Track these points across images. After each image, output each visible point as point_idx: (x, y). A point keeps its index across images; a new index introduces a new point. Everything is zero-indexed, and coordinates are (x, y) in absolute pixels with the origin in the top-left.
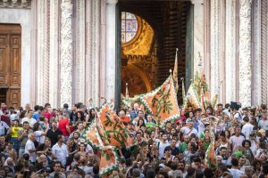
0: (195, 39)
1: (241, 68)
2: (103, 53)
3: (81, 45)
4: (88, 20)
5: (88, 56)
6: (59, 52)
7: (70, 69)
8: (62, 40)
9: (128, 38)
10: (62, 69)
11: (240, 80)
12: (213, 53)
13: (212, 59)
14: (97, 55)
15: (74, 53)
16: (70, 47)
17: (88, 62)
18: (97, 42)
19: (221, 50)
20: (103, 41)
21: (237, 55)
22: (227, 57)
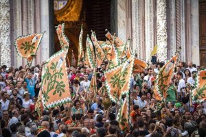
0: (119, 7)
1: (158, 31)
2: (38, 20)
3: (18, 13)
5: (25, 22)
7: (8, 34)
8: (1, 8)
9: (61, 6)
10: (2, 34)
11: (158, 41)
12: (134, 18)
13: (134, 23)
14: (32, 22)
15: (12, 19)
16: (8, 14)
17: (25, 28)
18: (32, 9)
19: (141, 16)
20: (37, 9)
21: (155, 20)
22: (146, 22)
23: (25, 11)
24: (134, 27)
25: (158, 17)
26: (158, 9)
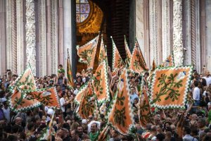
0: (137, 19)
1: (175, 42)
2: (61, 32)
3: (43, 25)
4: (48, 4)
5: (49, 34)
6: (25, 31)
7: (34, 45)
8: (27, 21)
9: (83, 18)
10: (28, 45)
11: (174, 52)
12: (151, 30)
13: (151, 35)
14: (56, 34)
15: (37, 31)
16: (34, 27)
17: (49, 39)
18: (56, 22)
19: (158, 27)
20: (61, 21)
21: (171, 31)
22: (163, 34)
23: (49, 23)
24: (151, 39)
25: (175, 29)
26: (174, 21)
